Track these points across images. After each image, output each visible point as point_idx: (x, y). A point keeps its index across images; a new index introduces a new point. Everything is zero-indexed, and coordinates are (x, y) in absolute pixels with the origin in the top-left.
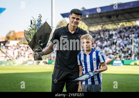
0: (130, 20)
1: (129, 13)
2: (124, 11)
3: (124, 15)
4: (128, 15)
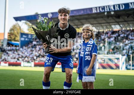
0: (79, 27)
1: (78, 19)
2: (74, 18)
3: (74, 22)
4: (77, 21)
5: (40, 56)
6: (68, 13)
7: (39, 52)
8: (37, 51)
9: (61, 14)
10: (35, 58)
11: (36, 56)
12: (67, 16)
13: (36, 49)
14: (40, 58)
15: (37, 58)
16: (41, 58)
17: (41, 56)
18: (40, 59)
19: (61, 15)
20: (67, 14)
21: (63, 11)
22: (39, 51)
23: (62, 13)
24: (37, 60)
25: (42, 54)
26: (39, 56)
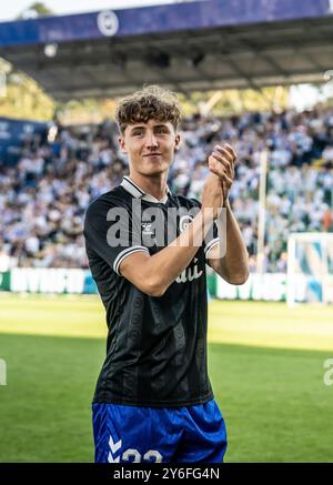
0: (257, 82)
1: (255, 46)
2: (232, 38)
3: (233, 57)
4: (248, 55)
5: (60, 237)
6: (171, 118)
7: (54, 215)
8: (44, 206)
9: (140, 125)
10: (33, 244)
11: (39, 237)
12: (167, 132)
13: (35, 198)
14: (60, 247)
15: (41, 248)
16: (65, 244)
17: (65, 233)
18: (56, 252)
19: (139, 132)
20: (169, 125)
21: (146, 111)
22: (51, 207)
23: (140, 121)
24: (41, 258)
25: (66, 225)
26: (52, 236)
